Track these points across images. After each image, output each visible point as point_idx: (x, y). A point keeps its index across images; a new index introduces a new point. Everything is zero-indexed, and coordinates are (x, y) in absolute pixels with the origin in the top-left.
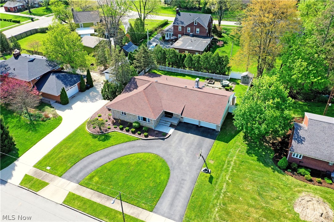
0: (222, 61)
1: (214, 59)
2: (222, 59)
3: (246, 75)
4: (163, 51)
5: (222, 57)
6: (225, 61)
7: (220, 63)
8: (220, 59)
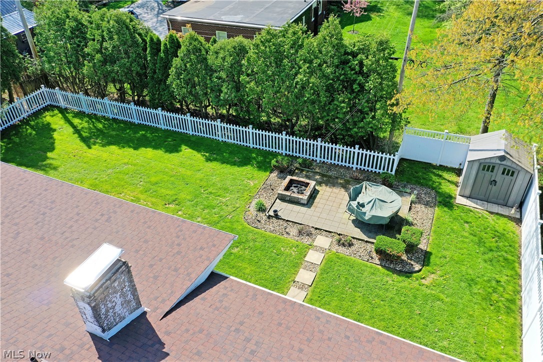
0: (361, 72)
1: (316, 62)
2: (361, 64)
3: (502, 158)
4: (70, 24)
5: (362, 51)
6: (375, 71)
7: (348, 85)
8: (345, 63)
